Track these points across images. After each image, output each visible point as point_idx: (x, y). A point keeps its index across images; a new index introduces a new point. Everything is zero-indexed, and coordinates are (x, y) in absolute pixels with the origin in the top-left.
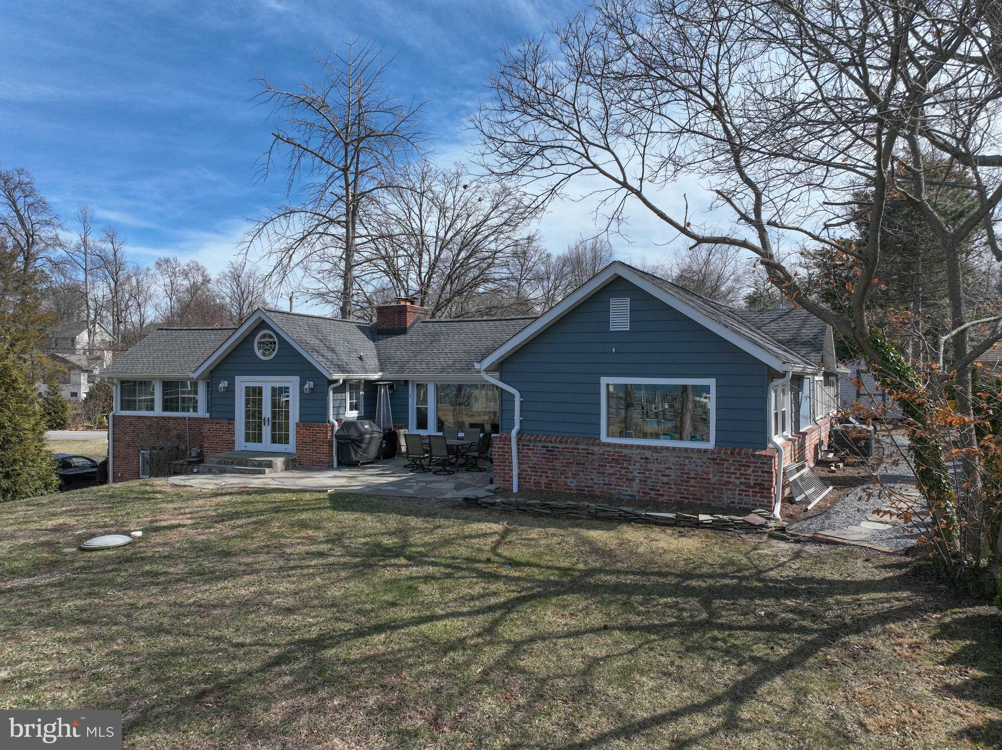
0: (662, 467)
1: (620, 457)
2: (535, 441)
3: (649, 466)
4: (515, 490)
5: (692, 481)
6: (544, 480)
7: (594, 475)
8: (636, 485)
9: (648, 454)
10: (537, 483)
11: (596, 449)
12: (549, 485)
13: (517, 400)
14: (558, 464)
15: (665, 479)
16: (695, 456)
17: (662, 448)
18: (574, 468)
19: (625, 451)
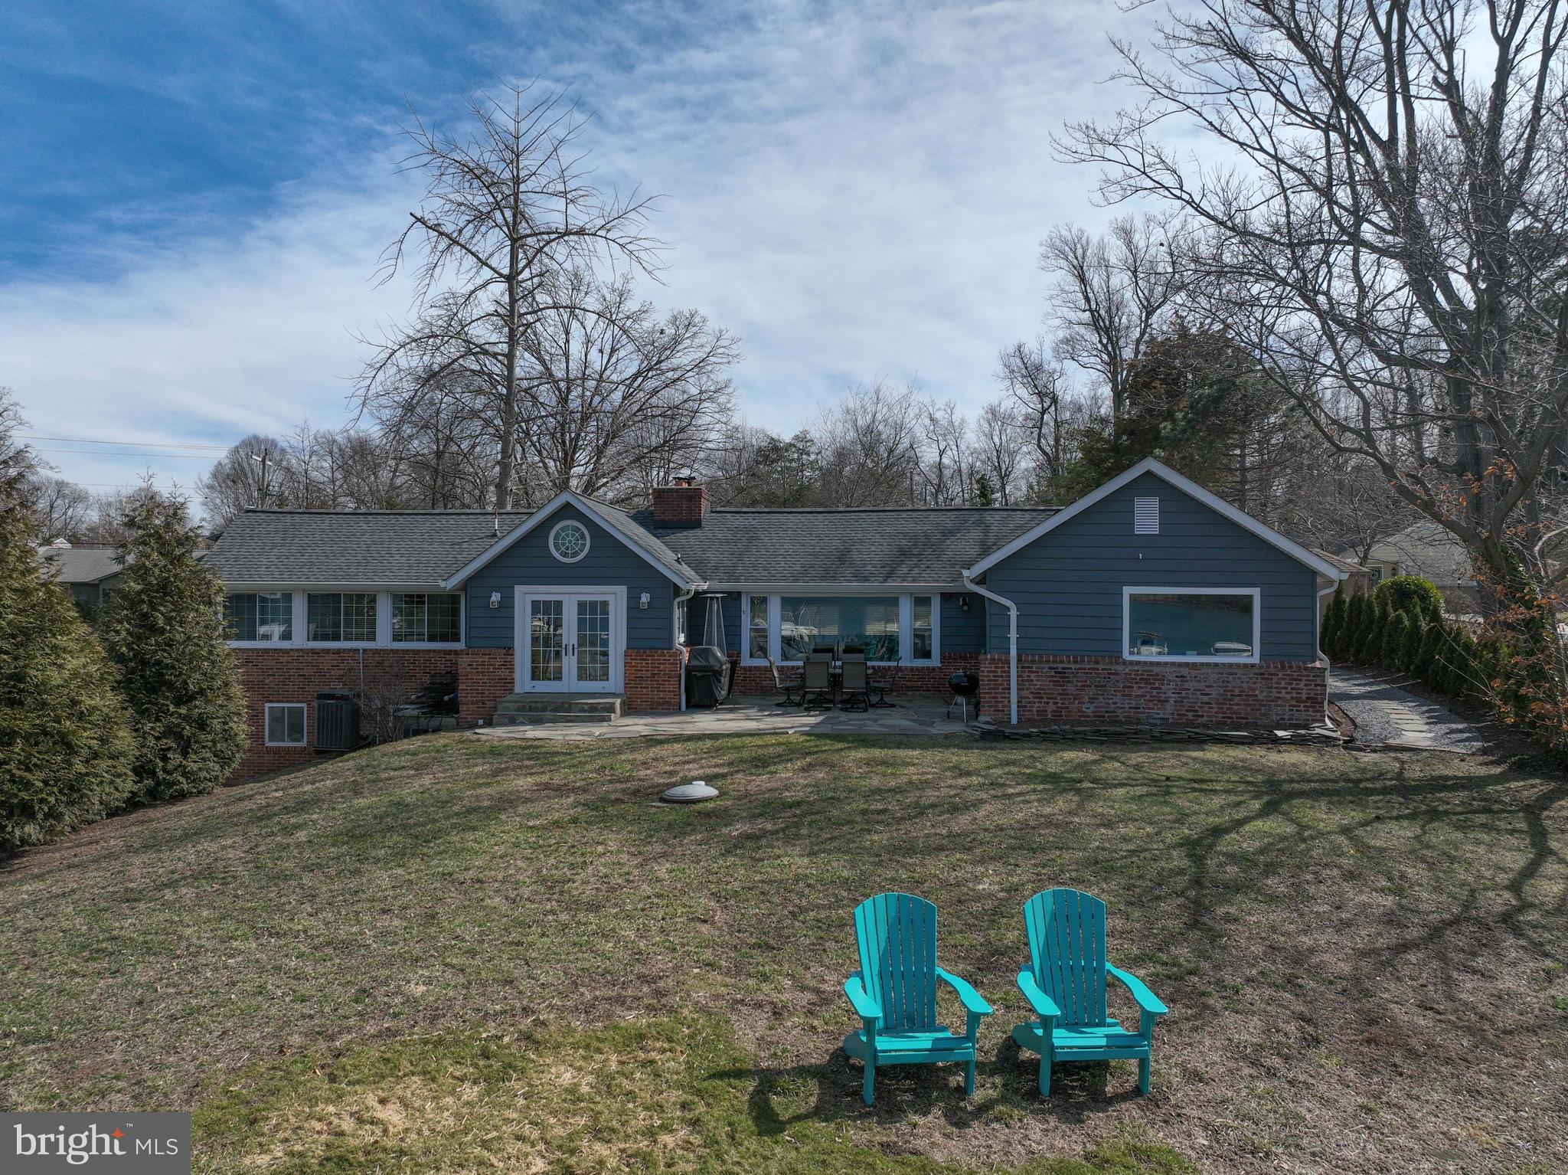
0: (1201, 686)
1: (1150, 675)
2: (1041, 661)
3: (1186, 685)
4: (1014, 721)
5: (1236, 700)
6: (1051, 707)
7: (1118, 698)
8: (1169, 708)
9: (1185, 671)
10: (1042, 712)
11: (1120, 668)
12: (1057, 713)
13: (1013, 614)
14: (1070, 688)
15: (1206, 699)
16: (1240, 671)
17: (1202, 664)
18: (1091, 692)
19: (1156, 670)
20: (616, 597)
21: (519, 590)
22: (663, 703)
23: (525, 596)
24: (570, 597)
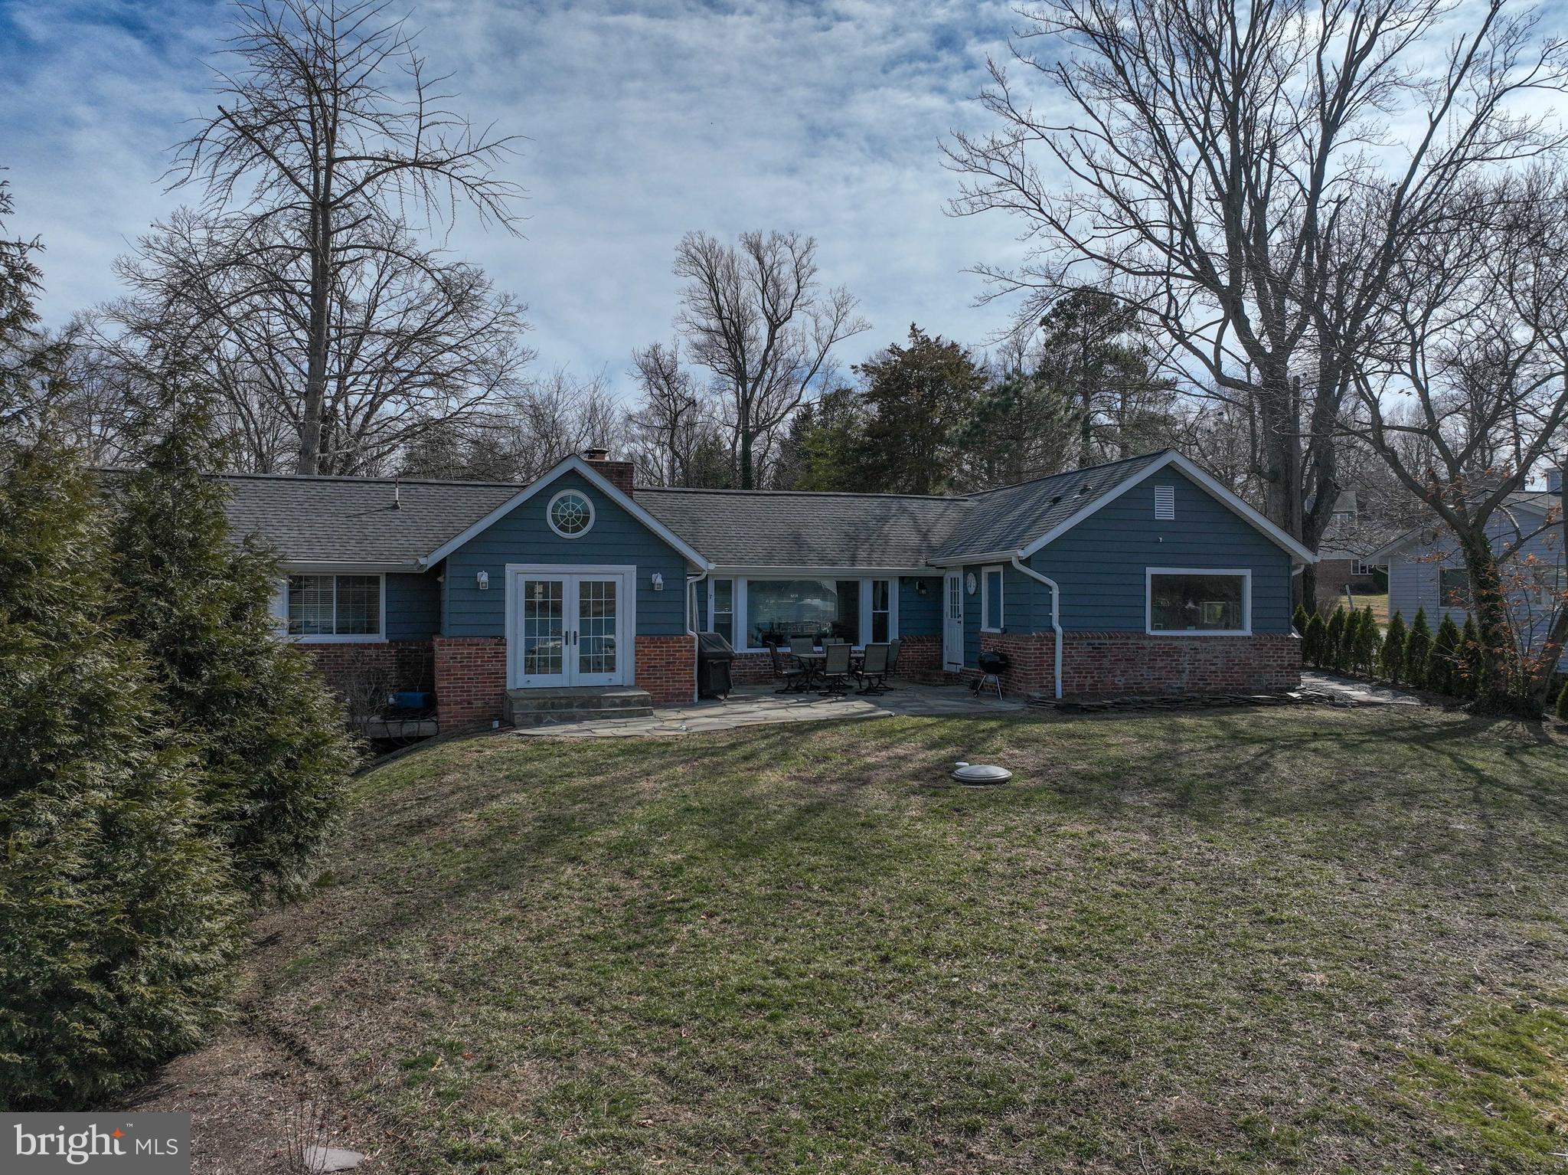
0: (1209, 657)
1: (1169, 651)
2: (1081, 638)
3: (1199, 657)
4: (1059, 695)
5: (1236, 668)
6: (1089, 681)
7: (1145, 670)
8: (1185, 677)
9: (1197, 644)
10: (1080, 686)
11: (1146, 643)
12: (1094, 686)
13: (1055, 593)
14: (1106, 662)
15: (1213, 668)
16: (1239, 643)
17: (1211, 638)
18: (1122, 665)
19: (1175, 643)
20: (624, 578)
21: (510, 569)
22: (679, 695)
23: (518, 575)
24: (571, 578)
